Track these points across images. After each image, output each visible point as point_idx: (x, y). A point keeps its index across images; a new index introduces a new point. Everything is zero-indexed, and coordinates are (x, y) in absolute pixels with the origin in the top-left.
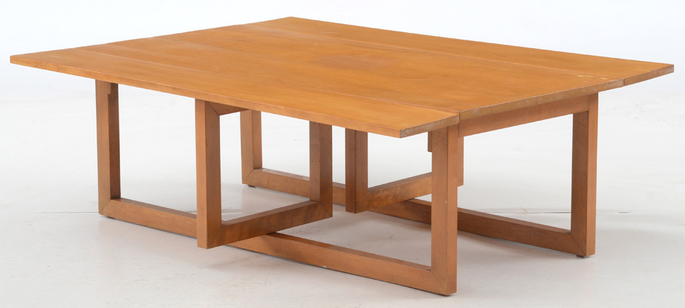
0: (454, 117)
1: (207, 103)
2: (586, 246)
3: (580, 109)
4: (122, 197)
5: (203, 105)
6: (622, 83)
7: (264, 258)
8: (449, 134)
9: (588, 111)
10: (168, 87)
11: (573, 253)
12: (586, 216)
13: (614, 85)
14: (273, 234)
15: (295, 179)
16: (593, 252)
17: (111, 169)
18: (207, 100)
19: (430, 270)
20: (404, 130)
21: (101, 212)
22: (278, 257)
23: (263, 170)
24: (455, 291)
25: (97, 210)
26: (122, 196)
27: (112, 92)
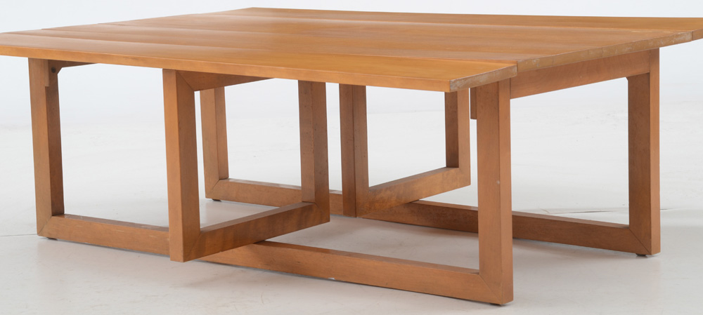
0: (511, 68)
1: (178, 72)
2: (651, 242)
3: (640, 70)
4: (65, 213)
5: (173, 78)
6: (689, 37)
7: (253, 274)
8: (500, 93)
9: (648, 74)
10: (127, 58)
11: (632, 252)
12: (650, 204)
13: (682, 38)
14: (261, 242)
15: (271, 187)
16: (658, 250)
17: (51, 179)
18: (179, 68)
19: (478, 273)
20: (455, 82)
21: (40, 232)
22: (271, 270)
23: (230, 181)
24: (511, 299)
25: (34, 230)
26: (66, 211)
27: (50, 84)
